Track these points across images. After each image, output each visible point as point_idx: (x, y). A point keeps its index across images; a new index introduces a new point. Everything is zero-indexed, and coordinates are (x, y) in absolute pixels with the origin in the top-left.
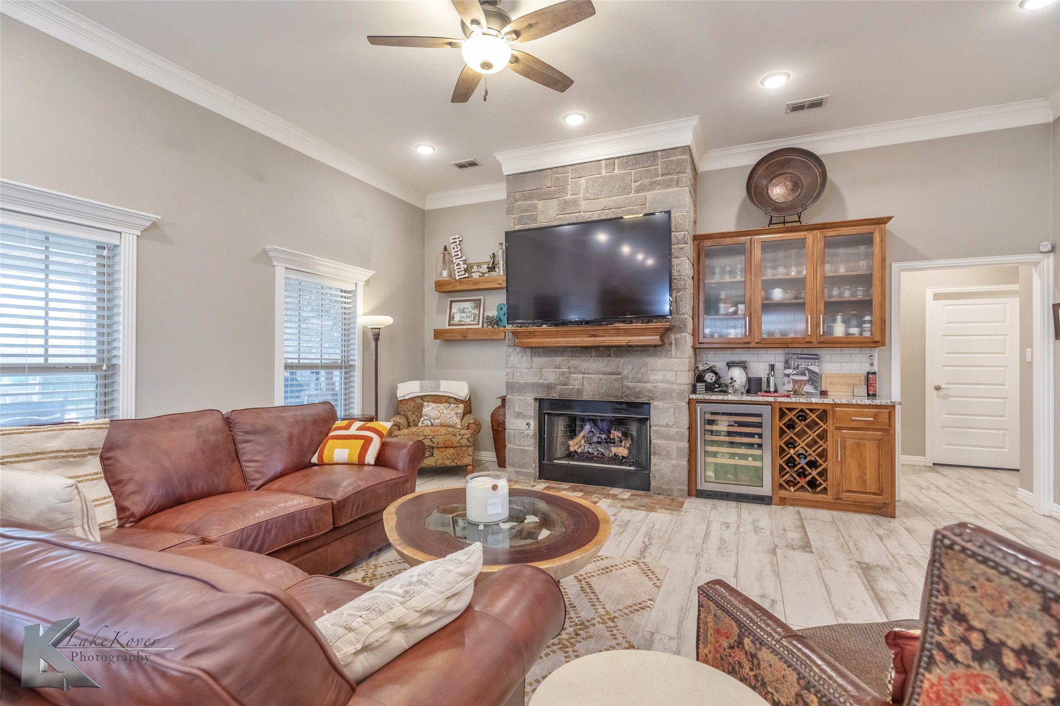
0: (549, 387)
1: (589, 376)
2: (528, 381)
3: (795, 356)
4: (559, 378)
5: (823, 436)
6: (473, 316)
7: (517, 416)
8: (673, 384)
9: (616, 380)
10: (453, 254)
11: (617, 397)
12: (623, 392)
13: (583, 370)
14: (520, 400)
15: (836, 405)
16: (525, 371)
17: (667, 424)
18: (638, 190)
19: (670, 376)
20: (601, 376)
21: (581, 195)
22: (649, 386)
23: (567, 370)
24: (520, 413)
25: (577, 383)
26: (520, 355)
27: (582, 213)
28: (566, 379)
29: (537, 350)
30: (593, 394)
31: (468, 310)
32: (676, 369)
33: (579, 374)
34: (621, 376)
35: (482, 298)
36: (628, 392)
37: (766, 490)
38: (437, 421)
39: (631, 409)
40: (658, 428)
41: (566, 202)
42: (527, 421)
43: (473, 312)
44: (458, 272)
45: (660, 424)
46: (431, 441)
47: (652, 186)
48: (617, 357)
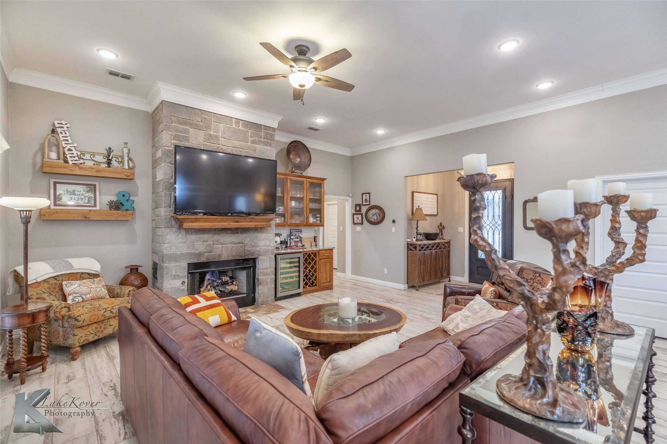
0: (200, 255)
1: (226, 245)
2: (183, 252)
3: (294, 231)
4: (206, 248)
5: (315, 263)
6: (87, 199)
7: (174, 278)
8: (269, 246)
9: (241, 247)
10: (62, 139)
11: (241, 256)
12: (245, 254)
13: (222, 242)
14: (176, 266)
15: (320, 250)
16: (180, 245)
17: (267, 267)
18: (253, 142)
19: (268, 243)
20: (232, 245)
21: (220, 134)
22: (258, 248)
23: (212, 243)
24: (177, 275)
25: (218, 250)
26: (176, 234)
27: (220, 145)
28: (211, 249)
29: (190, 230)
30: (228, 256)
31: (79, 193)
32: (270, 239)
33: (220, 244)
34: (243, 244)
35: (97, 184)
36: (248, 253)
37: (301, 290)
38: (88, 296)
39: (244, 262)
40: (262, 270)
41: (210, 135)
42: (183, 280)
43: (86, 195)
44: (71, 157)
45: (264, 268)
46: (111, 312)
47: (260, 142)
48: (242, 233)
